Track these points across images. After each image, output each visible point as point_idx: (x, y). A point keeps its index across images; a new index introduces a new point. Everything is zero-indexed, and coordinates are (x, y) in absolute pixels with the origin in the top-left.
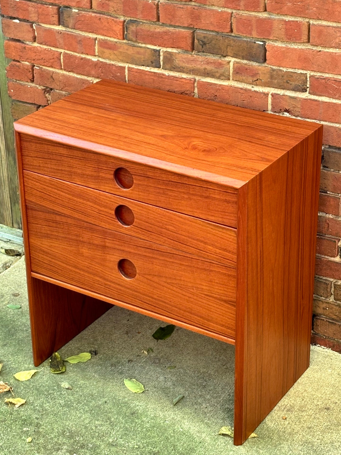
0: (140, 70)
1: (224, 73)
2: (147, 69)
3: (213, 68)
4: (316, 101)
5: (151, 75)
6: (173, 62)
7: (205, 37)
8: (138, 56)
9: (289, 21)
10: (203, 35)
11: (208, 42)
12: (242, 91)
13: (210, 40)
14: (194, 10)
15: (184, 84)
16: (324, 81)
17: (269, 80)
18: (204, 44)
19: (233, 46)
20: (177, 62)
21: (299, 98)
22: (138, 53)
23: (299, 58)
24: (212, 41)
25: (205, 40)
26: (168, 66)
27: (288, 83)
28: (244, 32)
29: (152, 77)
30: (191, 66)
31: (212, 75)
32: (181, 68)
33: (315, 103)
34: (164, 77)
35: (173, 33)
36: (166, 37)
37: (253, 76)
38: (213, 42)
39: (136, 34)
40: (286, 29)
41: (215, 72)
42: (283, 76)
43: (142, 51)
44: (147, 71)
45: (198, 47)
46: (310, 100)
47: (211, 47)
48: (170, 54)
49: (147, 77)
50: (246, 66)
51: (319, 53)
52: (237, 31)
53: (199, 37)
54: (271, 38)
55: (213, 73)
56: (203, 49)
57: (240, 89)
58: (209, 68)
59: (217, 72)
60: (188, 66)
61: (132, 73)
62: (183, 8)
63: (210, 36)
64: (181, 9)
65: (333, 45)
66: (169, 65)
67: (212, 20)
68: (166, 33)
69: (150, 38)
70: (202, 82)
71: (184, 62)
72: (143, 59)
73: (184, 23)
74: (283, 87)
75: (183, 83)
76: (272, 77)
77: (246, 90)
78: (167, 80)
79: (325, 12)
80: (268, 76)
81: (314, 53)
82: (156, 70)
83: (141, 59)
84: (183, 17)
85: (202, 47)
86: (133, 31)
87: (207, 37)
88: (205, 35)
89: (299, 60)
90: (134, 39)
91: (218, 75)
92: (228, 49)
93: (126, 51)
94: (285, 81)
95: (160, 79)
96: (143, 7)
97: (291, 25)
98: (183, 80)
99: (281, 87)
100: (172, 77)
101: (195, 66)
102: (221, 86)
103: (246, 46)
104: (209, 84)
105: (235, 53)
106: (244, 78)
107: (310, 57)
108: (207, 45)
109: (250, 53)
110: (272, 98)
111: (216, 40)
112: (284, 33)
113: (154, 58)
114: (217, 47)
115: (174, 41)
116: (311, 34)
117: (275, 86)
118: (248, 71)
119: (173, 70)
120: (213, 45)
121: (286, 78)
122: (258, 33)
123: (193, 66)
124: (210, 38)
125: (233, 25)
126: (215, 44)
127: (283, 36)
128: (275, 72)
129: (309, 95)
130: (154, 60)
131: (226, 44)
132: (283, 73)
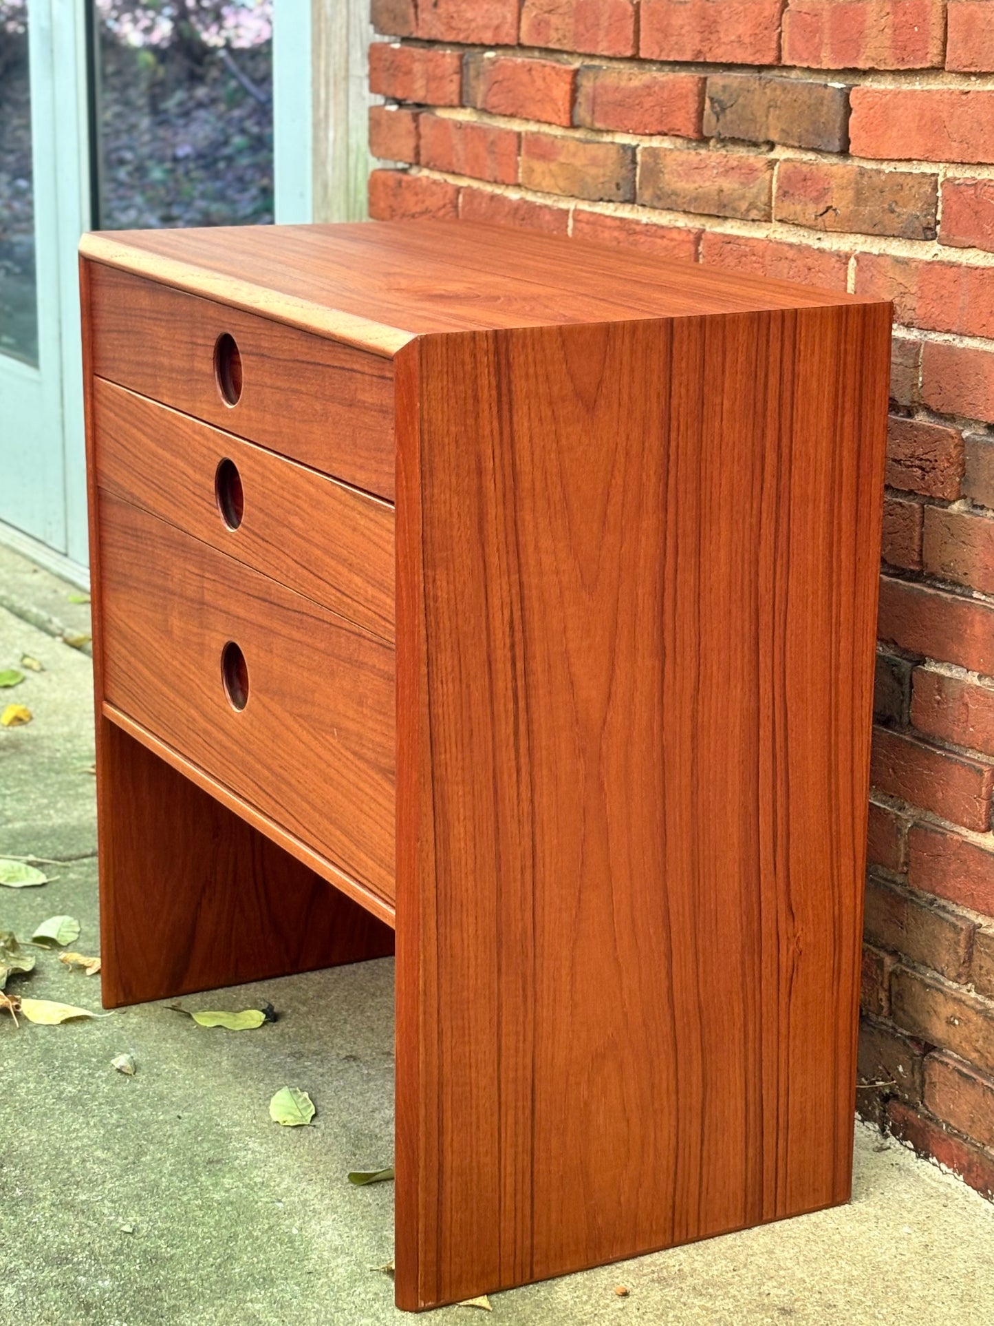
0: (595, 212)
1: (757, 198)
2: (610, 210)
3: (737, 186)
4: (955, 265)
5: (615, 229)
6: (658, 178)
7: (725, 89)
8: (594, 168)
10: (722, 82)
11: (729, 104)
13: (735, 95)
15: (675, 248)
16: (972, 192)
17: (852, 207)
18: (723, 109)
19: (780, 108)
20: (666, 178)
21: (915, 260)
22: (595, 159)
23: (920, 121)
24: (738, 96)
27: (893, 211)
28: (804, 57)
29: (617, 235)
30: (692, 186)
31: (733, 209)
32: (673, 197)
33: (951, 273)
34: (638, 228)
36: (648, 102)
37: (817, 200)
38: (741, 100)
39: (593, 104)
40: (895, 28)
41: (739, 199)
42: (882, 192)
43: (601, 153)
44: (607, 217)
45: (710, 120)
46: (942, 263)
47: (735, 117)
48: (656, 154)
49: (605, 234)
50: (805, 169)
51: (964, 97)
52: (791, 55)
53: (712, 90)
54: (860, 65)
55: (735, 200)
56: (720, 127)
58: (729, 185)
59: (743, 197)
60: (687, 186)
61: (581, 227)
63: (736, 84)
66: (651, 190)
67: (741, 30)
68: (648, 89)
69: (619, 109)
70: (714, 234)
72: (601, 180)
73: (687, 52)
74: (881, 227)
75: (673, 243)
76: (859, 198)
77: (800, 249)
78: (642, 239)
80: (851, 193)
81: (954, 97)
82: (626, 212)
83: (598, 178)
84: (686, 31)
85: (719, 120)
86: (587, 96)
87: (731, 87)
88: (726, 81)
89: (918, 129)
90: (588, 120)
91: (744, 206)
92: (770, 118)
93: (572, 160)
94: (887, 206)
96: (610, 17)
97: (905, 15)
98: (675, 235)
99: (877, 230)
100: (654, 228)
101: (701, 184)
102: (750, 243)
103: (808, 102)
104: (726, 239)
105: (784, 127)
106: (799, 208)
107: (944, 115)
108: (728, 111)
109: (814, 123)
110: (857, 269)
111: (746, 93)
112: (889, 43)
113: (622, 172)
114: (747, 115)
115: (664, 109)
116: (950, 33)
117: (864, 229)
118: (809, 183)
119: (656, 205)
120: (739, 111)
121: (888, 197)
122: (833, 52)
123: (696, 185)
124: (735, 90)
125: (784, 37)
126: (743, 106)
127: (887, 53)
128: (866, 178)
129: (940, 247)
130: (622, 179)
131: (765, 101)
132: (883, 177)
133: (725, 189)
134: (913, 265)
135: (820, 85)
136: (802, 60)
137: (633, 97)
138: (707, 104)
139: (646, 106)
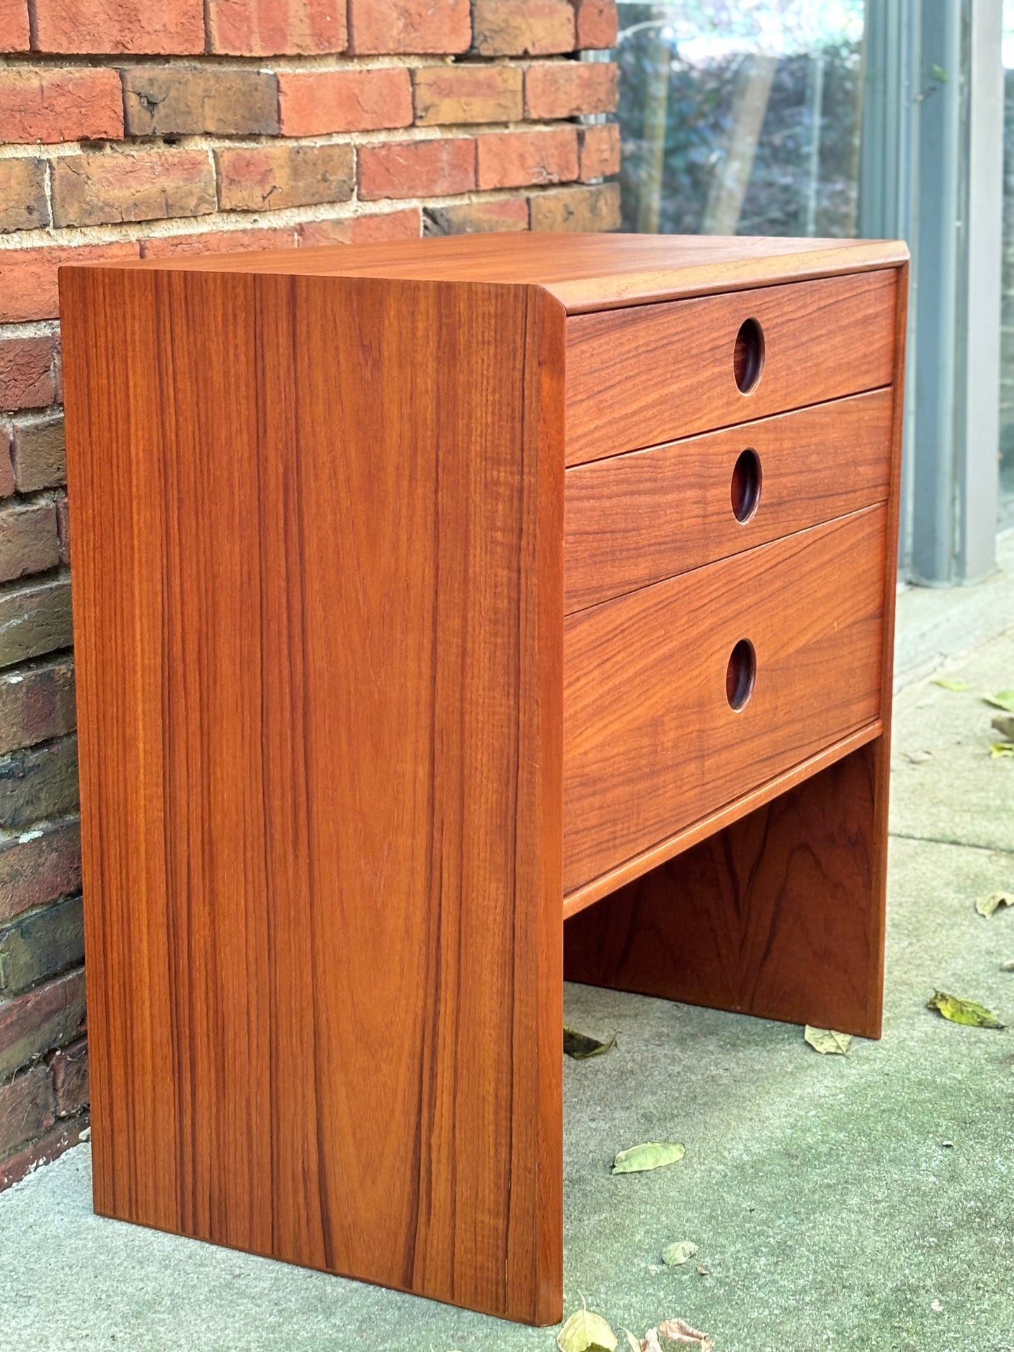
1: (204, 191)
2: (15, 241)
3: (181, 184)
4: (375, 216)
5: (28, 263)
6: (83, 190)
7: (152, 83)
10: (147, 75)
11: (160, 98)
13: (164, 89)
17: (292, 183)
18: (152, 104)
19: (214, 97)
20: (97, 192)
21: (347, 219)
23: (338, 97)
24: (168, 89)
25: (154, 92)
26: (71, 214)
27: (326, 181)
28: (237, 44)
29: (33, 269)
30: (126, 193)
31: (180, 208)
32: (107, 209)
33: (373, 223)
35: (78, 86)
36: (60, 103)
37: (262, 182)
38: (173, 93)
40: (312, 18)
41: (187, 196)
42: (315, 164)
44: (16, 251)
45: (139, 118)
46: (365, 216)
47: (168, 111)
48: (75, 163)
49: (18, 272)
50: (248, 154)
51: (369, 77)
52: (221, 43)
53: (138, 86)
54: (286, 52)
55: (182, 198)
56: (154, 123)
58: (169, 184)
59: (191, 193)
60: (121, 194)
63: (163, 78)
66: (76, 207)
67: (165, 19)
68: (59, 88)
69: (18, 115)
71: (111, 183)
72: (4, 206)
74: (317, 196)
75: (114, 259)
76: (296, 173)
80: (287, 171)
81: (363, 75)
84: (97, 19)
85: (152, 116)
87: (156, 81)
88: (153, 76)
89: (339, 105)
91: (192, 202)
92: (206, 108)
94: (319, 177)
99: (315, 200)
100: (87, 249)
101: (139, 188)
102: (203, 239)
103: (243, 90)
104: (175, 242)
105: (221, 117)
106: (245, 194)
107: (357, 91)
108: (160, 105)
109: (250, 109)
110: (301, 239)
111: (177, 85)
112: (308, 31)
113: (34, 191)
114: (182, 108)
115: (83, 110)
116: (355, 22)
117: (304, 201)
118: (252, 168)
119: (88, 222)
120: (174, 104)
121: (321, 169)
122: (262, 40)
123: (133, 191)
124: (164, 83)
125: (214, 26)
126: (177, 99)
127: (309, 41)
128: (301, 155)
129: (360, 203)
130: (35, 200)
131: (200, 92)
132: (316, 152)
133: (168, 189)
134: (346, 223)
135: (253, 73)
136: (235, 48)
137: (38, 99)
138: (133, 100)
139: (58, 109)
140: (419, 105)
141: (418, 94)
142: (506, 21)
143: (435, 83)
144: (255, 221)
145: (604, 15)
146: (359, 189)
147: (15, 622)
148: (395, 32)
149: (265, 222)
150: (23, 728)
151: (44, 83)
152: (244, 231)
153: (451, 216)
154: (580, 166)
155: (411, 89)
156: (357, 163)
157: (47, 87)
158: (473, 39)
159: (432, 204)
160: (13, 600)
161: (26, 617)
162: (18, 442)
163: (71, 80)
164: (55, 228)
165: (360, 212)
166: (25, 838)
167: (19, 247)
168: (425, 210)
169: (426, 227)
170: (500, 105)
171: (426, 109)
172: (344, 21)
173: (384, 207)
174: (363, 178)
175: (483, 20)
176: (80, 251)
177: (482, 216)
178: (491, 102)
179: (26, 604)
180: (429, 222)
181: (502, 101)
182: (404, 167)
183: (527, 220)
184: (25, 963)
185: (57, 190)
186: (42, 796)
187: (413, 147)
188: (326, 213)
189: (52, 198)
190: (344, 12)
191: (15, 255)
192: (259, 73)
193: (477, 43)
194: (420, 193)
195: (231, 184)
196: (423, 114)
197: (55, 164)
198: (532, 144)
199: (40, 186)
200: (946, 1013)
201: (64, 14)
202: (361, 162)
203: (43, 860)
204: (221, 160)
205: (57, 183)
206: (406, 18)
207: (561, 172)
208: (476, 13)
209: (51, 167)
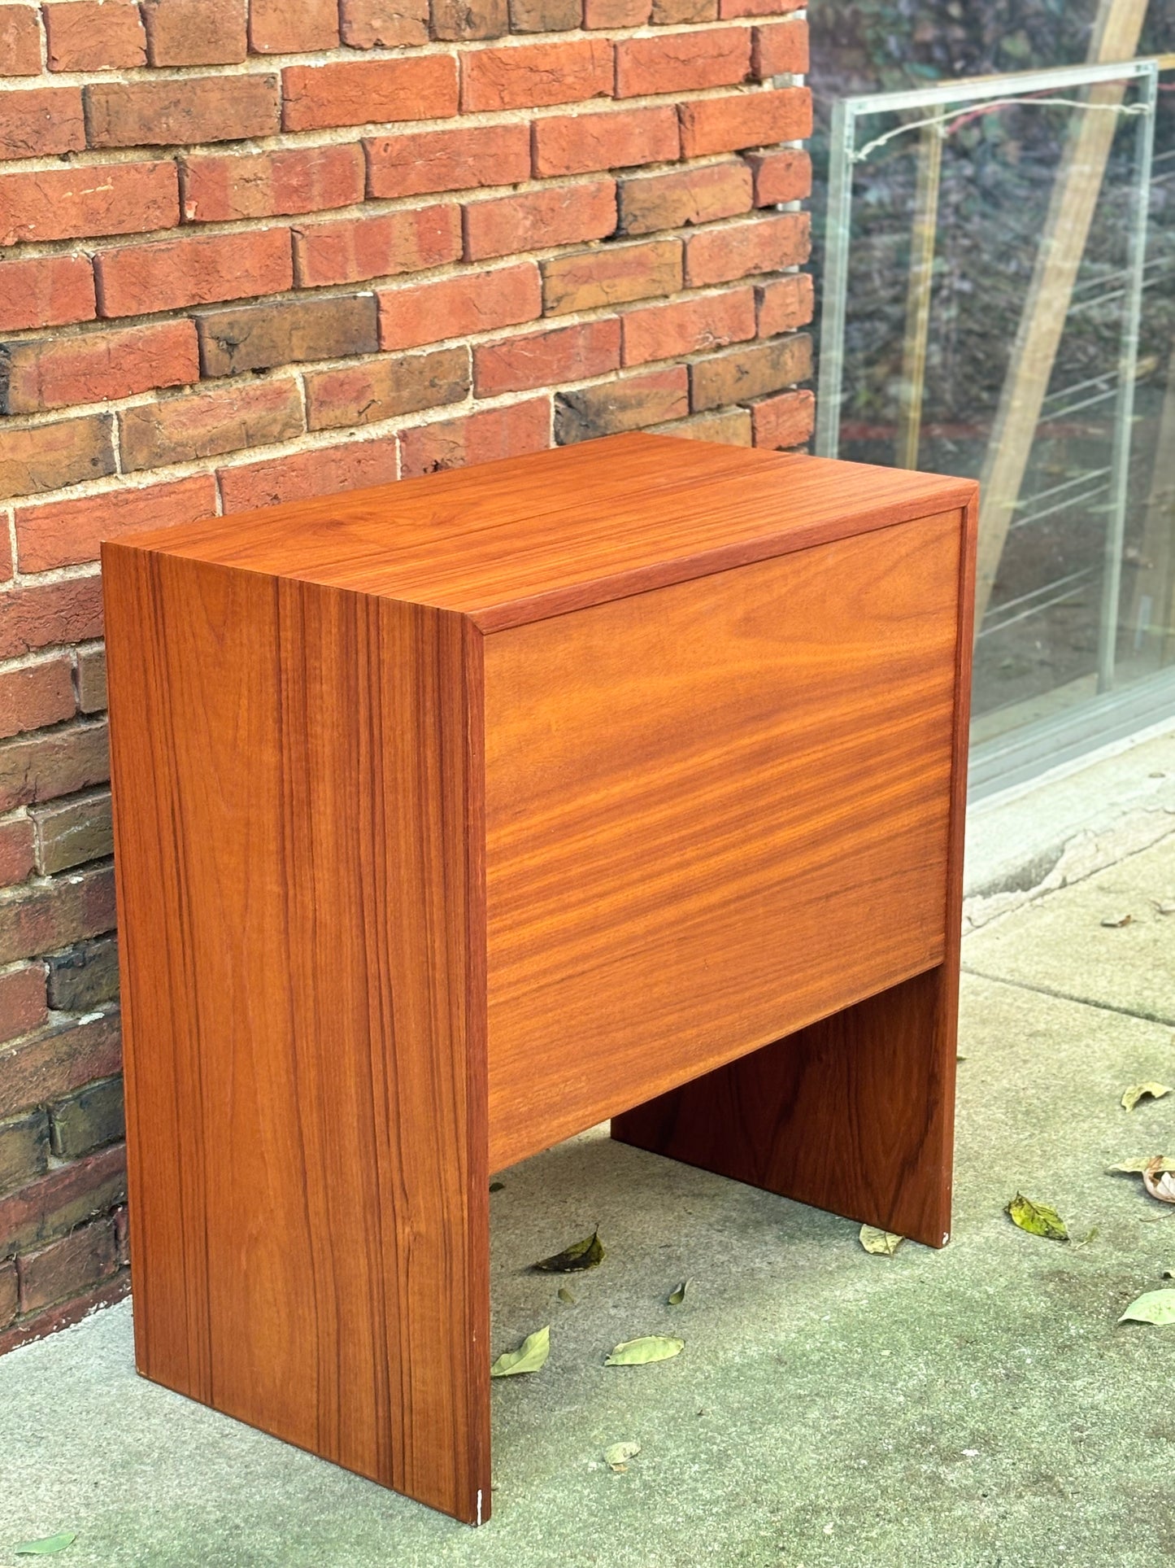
0: (59, 503)
1: (291, 417)
2: (78, 492)
3: (264, 413)
4: (494, 410)
5: (93, 509)
6: (153, 435)
7: (231, 325)
8: (51, 457)
9: (424, 210)
10: (226, 320)
11: (241, 338)
12: (338, 455)
13: (246, 329)
14: (200, 248)
15: (190, 498)
16: (505, 349)
17: (393, 394)
18: (232, 346)
19: (304, 328)
20: (167, 434)
21: (459, 419)
22: (50, 447)
23: (451, 305)
24: (251, 328)
25: (235, 334)
26: (141, 458)
27: (434, 387)
28: (330, 274)
29: (98, 514)
30: (202, 431)
31: (263, 436)
32: (179, 449)
33: (491, 418)
34: (131, 497)
35: (148, 341)
36: (128, 361)
37: (358, 398)
38: (255, 332)
39: (39, 383)
40: (420, 235)
41: (270, 424)
42: (421, 373)
43: (61, 434)
44: (79, 500)
45: (217, 360)
46: (482, 413)
47: (250, 349)
48: (144, 413)
49: (81, 519)
50: (341, 376)
52: (312, 276)
53: (216, 331)
54: (390, 271)
55: (264, 427)
56: (234, 363)
57: (332, 451)
58: (251, 416)
59: (275, 421)
60: (196, 432)
61: (33, 524)
62: (168, 250)
63: (245, 318)
64: (165, 255)
65: (515, 246)
66: (145, 452)
67: (248, 264)
68: (127, 347)
69: (83, 379)
71: (184, 424)
72: (67, 462)
73: (174, 300)
74: (424, 402)
75: (187, 494)
76: (398, 384)
78: (142, 504)
79: (491, 162)
80: (388, 384)
81: (480, 280)
82: (103, 486)
83: (60, 462)
84: (170, 279)
85: (231, 357)
86: (27, 378)
87: (237, 322)
88: (232, 318)
89: (452, 312)
90: (33, 403)
91: (276, 429)
92: (294, 340)
93: (10, 456)
94: (427, 383)
95: (122, 511)
96: (54, 283)
97: (428, 221)
98: (188, 485)
99: (420, 405)
100: (158, 488)
101: (215, 424)
102: (288, 461)
103: (337, 316)
104: (257, 468)
105: (311, 344)
106: (338, 412)
107: (473, 296)
108: (241, 346)
109: (345, 333)
110: (404, 445)
111: (261, 323)
112: (415, 248)
113: (100, 444)
114: (266, 342)
115: (154, 364)
116: (472, 230)
117: (407, 408)
118: (346, 387)
119: (157, 464)
120: (256, 341)
121: (428, 375)
122: (359, 265)
123: (209, 428)
124: (247, 324)
125: (303, 262)
126: (261, 337)
127: (415, 257)
128: (405, 366)
129: (476, 401)
130: (100, 452)
131: (287, 326)
132: (423, 361)
133: (248, 421)
134: (458, 423)
135: (349, 298)
136: (327, 278)
137: (105, 361)
138: (210, 346)
139: (125, 367)
140: (550, 296)
141: (548, 286)
142: (663, 198)
143: (570, 272)
144: (352, 434)
145: (792, 169)
146: (475, 388)
147: (75, 829)
148: (520, 232)
149: (361, 435)
150: (83, 923)
151: (112, 346)
152: (336, 447)
153: (589, 396)
154: (757, 325)
155: (540, 282)
156: (474, 363)
157: (115, 349)
158: (619, 220)
159: (564, 389)
160: (74, 810)
161: (88, 824)
162: (81, 669)
163: (141, 338)
164: (123, 473)
165: (477, 408)
166: (85, 1020)
167: (83, 495)
168: (558, 396)
169: (557, 412)
170: (654, 281)
171: (559, 300)
172: (459, 231)
173: (507, 400)
174: (480, 377)
175: (633, 200)
176: (149, 490)
177: (628, 392)
178: (641, 280)
179: (88, 813)
180: (562, 406)
181: (656, 276)
182: (530, 359)
183: (686, 388)
184: (84, 1131)
185: (125, 440)
186: (104, 981)
187: (541, 339)
188: (437, 415)
189: (120, 447)
190: (459, 223)
191: (78, 504)
192: (355, 297)
193: (624, 225)
194: (550, 381)
195: (321, 406)
196: (555, 305)
197: (123, 417)
198: (695, 312)
199: (106, 438)
200: (1017, 1220)
201: (134, 280)
202: (478, 362)
203: (103, 1038)
204: (310, 385)
205: (124, 433)
206: (535, 216)
207: (733, 330)
208: (624, 196)
209: (119, 419)
